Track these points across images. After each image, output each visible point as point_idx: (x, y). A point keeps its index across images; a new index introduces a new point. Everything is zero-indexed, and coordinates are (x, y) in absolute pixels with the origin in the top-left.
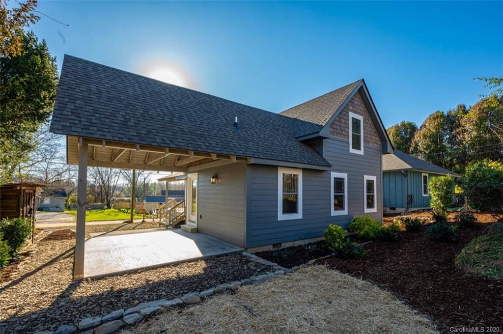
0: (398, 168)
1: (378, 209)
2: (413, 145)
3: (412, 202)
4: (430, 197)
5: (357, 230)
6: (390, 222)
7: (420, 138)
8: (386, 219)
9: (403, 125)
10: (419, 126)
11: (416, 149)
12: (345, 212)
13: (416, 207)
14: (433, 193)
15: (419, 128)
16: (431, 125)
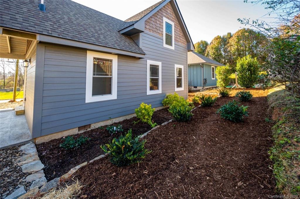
0: (198, 63)
1: (184, 88)
2: (207, 53)
3: (206, 83)
4: (216, 80)
5: (168, 105)
6: (193, 96)
7: (210, 49)
8: (191, 94)
9: (202, 42)
10: (209, 43)
11: (208, 55)
12: (159, 91)
13: (209, 86)
14: (218, 77)
15: (209, 44)
16: (215, 42)
